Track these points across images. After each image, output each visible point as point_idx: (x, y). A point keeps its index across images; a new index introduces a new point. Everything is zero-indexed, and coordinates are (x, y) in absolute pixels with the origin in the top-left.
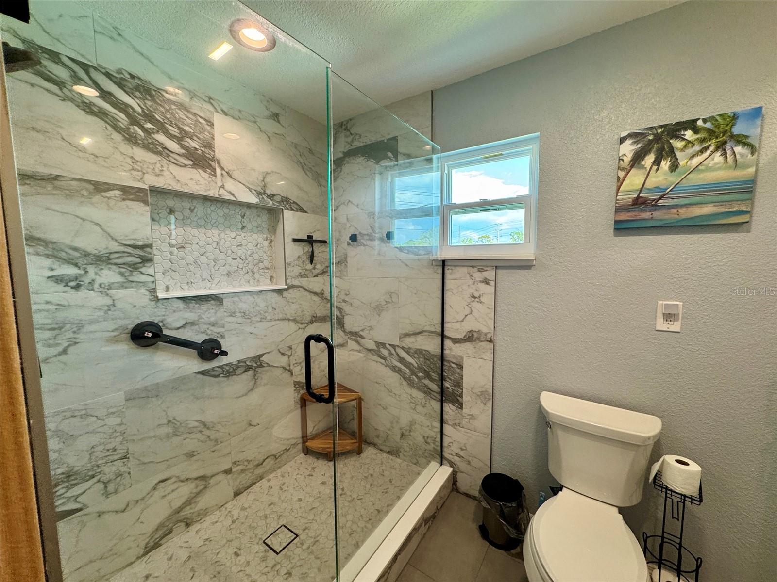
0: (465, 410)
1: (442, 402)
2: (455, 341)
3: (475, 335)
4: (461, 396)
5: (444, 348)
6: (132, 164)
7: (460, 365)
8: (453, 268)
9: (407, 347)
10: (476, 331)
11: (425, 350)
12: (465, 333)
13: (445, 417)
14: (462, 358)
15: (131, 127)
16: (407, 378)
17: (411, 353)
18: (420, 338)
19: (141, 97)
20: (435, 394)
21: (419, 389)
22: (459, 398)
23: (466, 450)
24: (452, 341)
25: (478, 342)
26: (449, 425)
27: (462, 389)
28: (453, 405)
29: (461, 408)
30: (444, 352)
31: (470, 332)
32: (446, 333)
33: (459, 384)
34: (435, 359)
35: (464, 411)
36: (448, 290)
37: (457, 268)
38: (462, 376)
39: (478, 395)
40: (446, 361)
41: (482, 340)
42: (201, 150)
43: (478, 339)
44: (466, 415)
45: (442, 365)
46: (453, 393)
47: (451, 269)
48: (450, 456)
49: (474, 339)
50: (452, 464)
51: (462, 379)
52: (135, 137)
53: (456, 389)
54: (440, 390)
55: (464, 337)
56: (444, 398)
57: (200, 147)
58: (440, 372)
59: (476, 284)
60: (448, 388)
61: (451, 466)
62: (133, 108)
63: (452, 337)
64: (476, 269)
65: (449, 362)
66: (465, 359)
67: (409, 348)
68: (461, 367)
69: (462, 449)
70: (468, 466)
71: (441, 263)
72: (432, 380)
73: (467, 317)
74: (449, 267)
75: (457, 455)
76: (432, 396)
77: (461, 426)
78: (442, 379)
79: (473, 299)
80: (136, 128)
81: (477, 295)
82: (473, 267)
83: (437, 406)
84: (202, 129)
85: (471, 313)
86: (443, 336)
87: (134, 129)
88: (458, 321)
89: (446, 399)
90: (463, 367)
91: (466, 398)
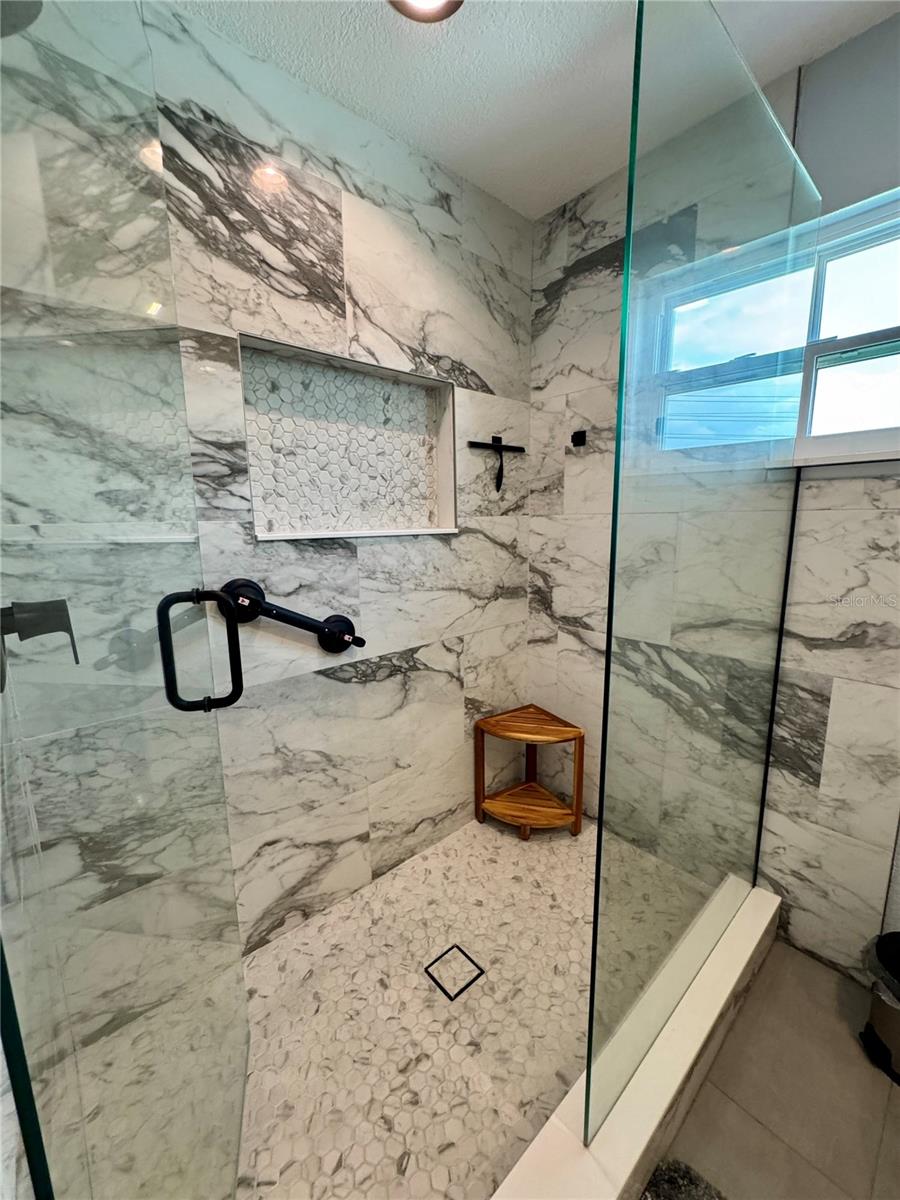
0: (827, 788)
1: (767, 765)
2: (812, 643)
3: (872, 632)
4: (818, 758)
5: (782, 656)
6: (211, 290)
7: (822, 696)
8: (823, 483)
9: (690, 651)
10: (874, 625)
11: (733, 660)
12: (843, 629)
13: (771, 795)
14: (829, 680)
15: (208, 218)
16: (683, 710)
17: (696, 664)
18: (720, 634)
19: (223, 158)
20: (750, 748)
21: (708, 733)
22: (810, 762)
23: (820, 868)
24: (804, 644)
25: (878, 647)
26: (780, 812)
27: (822, 746)
28: (795, 775)
29: (817, 783)
30: (782, 664)
31: (859, 625)
32: (789, 626)
33: (815, 733)
34: (756, 680)
35: (823, 789)
36: (803, 534)
37: (837, 484)
38: (826, 718)
39: (866, 763)
40: (783, 684)
41: (891, 644)
42: (322, 266)
43: (882, 642)
44: (826, 799)
45: (775, 691)
46: (797, 751)
47: (818, 487)
48: (777, 873)
49: (868, 641)
50: (777, 888)
51: (825, 724)
52: (215, 238)
53: (805, 743)
54: (762, 742)
55: (840, 636)
56: (771, 759)
57: (319, 261)
58: (769, 707)
59: (887, 517)
60: (784, 739)
61: (777, 892)
62: (209, 182)
63: (806, 635)
64: (891, 483)
65: (792, 686)
66: (836, 683)
67: (694, 653)
68: (824, 700)
69: (809, 865)
70: (823, 901)
71: (793, 476)
72: (743, 718)
73: (853, 593)
74: (812, 483)
75: (795, 873)
76: (741, 751)
77: (813, 819)
78: (772, 719)
79: (874, 553)
80: (216, 220)
81: (886, 542)
82: (882, 478)
83: (754, 772)
84: (323, 224)
85: (865, 585)
86: (781, 632)
87: (213, 223)
88: (825, 602)
89: (776, 761)
90: (829, 700)
91: (829, 764)
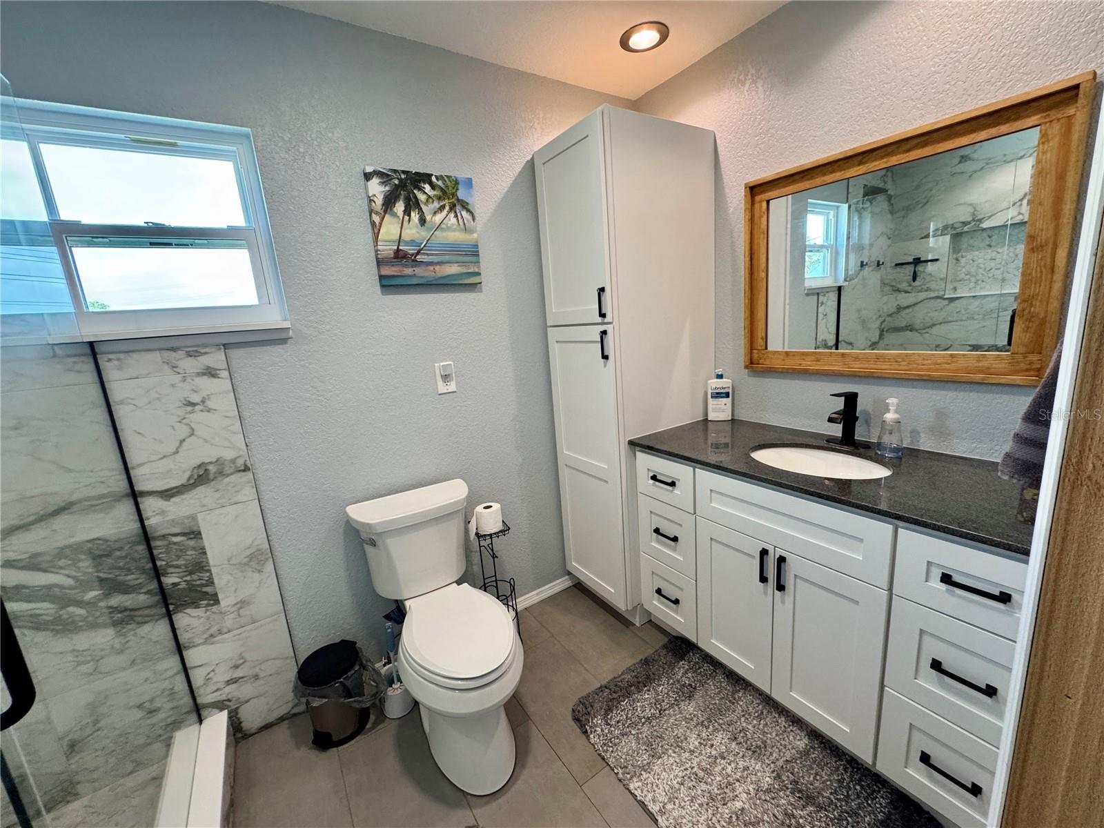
0: (226, 601)
1: (169, 615)
2: (167, 494)
3: (212, 468)
4: (211, 582)
5: (144, 516)
7: (193, 532)
8: (122, 356)
10: (211, 463)
12: (188, 474)
13: (183, 637)
14: (194, 518)
20: (147, 612)
22: (205, 589)
23: (245, 661)
24: (162, 497)
25: (220, 478)
26: (198, 645)
27: (209, 571)
28: (197, 607)
29: (217, 602)
30: (146, 523)
31: (199, 466)
33: (200, 566)
34: (126, 548)
35: (223, 603)
36: (121, 403)
37: (135, 355)
38: (203, 548)
39: (245, 564)
40: (155, 538)
41: (229, 472)
43: (221, 473)
44: (228, 609)
45: (150, 549)
46: (191, 587)
47: (118, 359)
48: (216, 694)
49: (211, 476)
50: (219, 706)
51: (205, 553)
53: (195, 577)
54: (157, 598)
55: (188, 480)
56: (171, 607)
58: (150, 565)
59: (189, 380)
60: (175, 584)
61: (221, 709)
63: (159, 489)
64: (181, 354)
65: (164, 537)
66: (200, 517)
68: (196, 534)
69: (236, 667)
70: (258, 683)
71: (87, 350)
73: (184, 444)
74: (111, 356)
75: (228, 683)
76: (139, 619)
77: (225, 630)
78: (157, 573)
79: (190, 409)
81: (196, 398)
82: (173, 349)
83: (160, 630)
85: (192, 434)
88: (165, 457)
89: (177, 607)
90: (200, 533)
91: (222, 580)
